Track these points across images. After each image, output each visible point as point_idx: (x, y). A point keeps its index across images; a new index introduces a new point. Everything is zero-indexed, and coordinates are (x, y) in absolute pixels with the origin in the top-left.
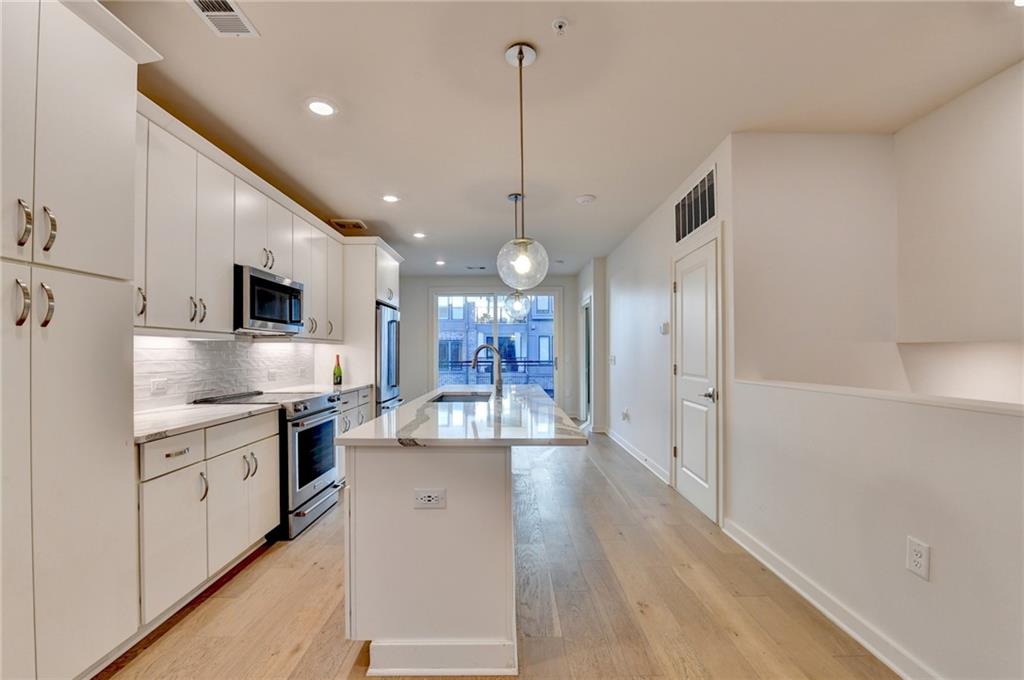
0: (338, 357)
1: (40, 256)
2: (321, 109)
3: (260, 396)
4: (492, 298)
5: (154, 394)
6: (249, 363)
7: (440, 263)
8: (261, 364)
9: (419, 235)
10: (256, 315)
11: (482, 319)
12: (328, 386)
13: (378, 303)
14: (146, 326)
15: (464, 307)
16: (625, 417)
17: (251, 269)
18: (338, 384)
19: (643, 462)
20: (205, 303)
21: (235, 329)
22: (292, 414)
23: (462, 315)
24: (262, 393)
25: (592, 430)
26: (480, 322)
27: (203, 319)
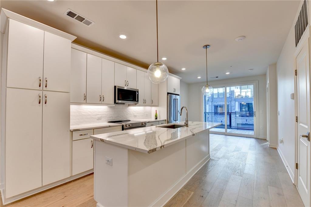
0: (156, 111)
1: (45, 88)
2: (123, 37)
3: (130, 122)
4: (224, 88)
5: (97, 120)
6: (127, 112)
7: (199, 77)
8: (131, 112)
9: (184, 69)
10: (120, 99)
11: (238, 96)
12: (153, 119)
13: (168, 93)
14: (86, 103)
15: (230, 92)
16: (282, 142)
17: (118, 86)
18: (157, 119)
19: (286, 167)
20: (104, 97)
21: (114, 103)
22: (125, 127)
23: (229, 95)
24: (130, 121)
25: (269, 146)
26: (236, 97)
27: (103, 101)
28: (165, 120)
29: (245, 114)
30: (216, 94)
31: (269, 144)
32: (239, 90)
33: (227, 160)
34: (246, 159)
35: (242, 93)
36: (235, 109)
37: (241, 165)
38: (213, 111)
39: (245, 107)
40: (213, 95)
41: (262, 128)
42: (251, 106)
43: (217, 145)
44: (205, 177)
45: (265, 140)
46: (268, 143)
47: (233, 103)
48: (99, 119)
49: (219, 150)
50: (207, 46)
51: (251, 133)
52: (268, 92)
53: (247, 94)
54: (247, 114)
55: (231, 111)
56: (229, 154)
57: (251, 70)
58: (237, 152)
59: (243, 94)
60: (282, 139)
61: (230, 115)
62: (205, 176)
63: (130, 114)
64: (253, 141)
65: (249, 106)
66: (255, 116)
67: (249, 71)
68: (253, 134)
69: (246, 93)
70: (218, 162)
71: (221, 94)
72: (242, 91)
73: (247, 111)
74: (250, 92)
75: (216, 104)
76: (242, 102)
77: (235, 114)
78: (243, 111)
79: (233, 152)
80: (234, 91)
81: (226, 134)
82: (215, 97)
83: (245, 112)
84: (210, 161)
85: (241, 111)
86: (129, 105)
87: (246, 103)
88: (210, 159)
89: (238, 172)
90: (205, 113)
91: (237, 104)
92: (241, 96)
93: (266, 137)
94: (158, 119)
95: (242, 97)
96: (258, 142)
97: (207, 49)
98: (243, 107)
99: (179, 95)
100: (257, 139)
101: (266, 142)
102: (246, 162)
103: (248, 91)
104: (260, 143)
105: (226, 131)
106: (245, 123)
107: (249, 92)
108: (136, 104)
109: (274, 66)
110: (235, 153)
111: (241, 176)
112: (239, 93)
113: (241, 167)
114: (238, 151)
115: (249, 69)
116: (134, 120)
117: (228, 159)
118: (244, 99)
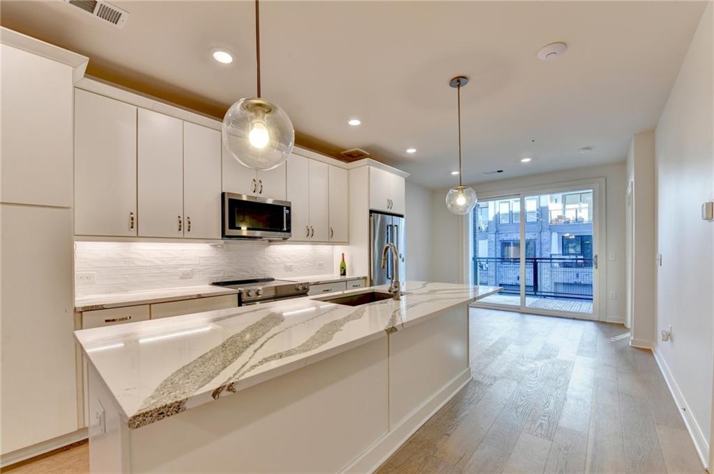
0: (343, 254)
2: (223, 57)
3: (273, 282)
5: (181, 278)
6: (265, 258)
7: (454, 171)
8: (277, 259)
9: (411, 151)
10: (237, 226)
11: (557, 220)
12: (336, 276)
13: (371, 212)
14: (138, 237)
15: (538, 210)
16: (668, 336)
17: (229, 194)
18: (344, 274)
19: (681, 411)
20: (190, 220)
21: (222, 237)
22: (245, 297)
23: (536, 218)
24: (273, 280)
25: (632, 344)
26: (554, 223)
27: (189, 230)
28: (365, 278)
29: (575, 261)
30: (506, 214)
31: (632, 338)
32: (560, 205)
33: (514, 384)
34: (569, 381)
35: (566, 212)
36: (549, 249)
37: (552, 401)
38: (499, 255)
39: (573, 245)
40: (497, 217)
41: (614, 297)
42: (588, 242)
43: (497, 339)
44: (446, 437)
45: (622, 327)
46: (627, 335)
47: (545, 236)
48: (186, 276)
49: (498, 354)
50: (461, 79)
51: (585, 307)
52: (630, 208)
53: (579, 215)
54: (578, 261)
55: (541, 253)
56: (523, 365)
57: (587, 151)
58: (545, 361)
59: (570, 215)
60: (669, 331)
61: (535, 263)
62: (447, 435)
63: (274, 264)
64: (590, 328)
65: (584, 242)
66: (597, 268)
67: (582, 152)
68: (591, 311)
69: (576, 211)
70: (490, 390)
71: (516, 214)
72: (567, 207)
73: (579, 255)
74: (587, 210)
75: (505, 239)
76: (566, 233)
77: (549, 261)
78: (569, 254)
79: (535, 359)
80: (547, 207)
81: (522, 310)
82: (503, 221)
83: (574, 257)
84: (470, 386)
85: (566, 255)
86: (270, 241)
87: (576, 236)
88: (472, 380)
89: (541, 424)
90: (475, 259)
91: (555, 237)
92: (564, 218)
93: (625, 320)
94: (348, 276)
95: (568, 222)
96: (604, 333)
97: (461, 88)
98: (570, 245)
99: (402, 216)
100: (601, 323)
101: (625, 333)
102: (567, 390)
103: (580, 209)
104: (607, 335)
105: (523, 302)
106: (573, 282)
107: (583, 210)
108: (285, 239)
109: (648, 137)
110: (540, 364)
111: (549, 437)
112: (560, 213)
113: (551, 407)
114: (549, 357)
115: (583, 147)
116: (283, 278)
117: (518, 382)
118: (572, 225)
